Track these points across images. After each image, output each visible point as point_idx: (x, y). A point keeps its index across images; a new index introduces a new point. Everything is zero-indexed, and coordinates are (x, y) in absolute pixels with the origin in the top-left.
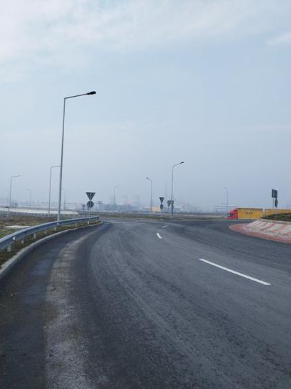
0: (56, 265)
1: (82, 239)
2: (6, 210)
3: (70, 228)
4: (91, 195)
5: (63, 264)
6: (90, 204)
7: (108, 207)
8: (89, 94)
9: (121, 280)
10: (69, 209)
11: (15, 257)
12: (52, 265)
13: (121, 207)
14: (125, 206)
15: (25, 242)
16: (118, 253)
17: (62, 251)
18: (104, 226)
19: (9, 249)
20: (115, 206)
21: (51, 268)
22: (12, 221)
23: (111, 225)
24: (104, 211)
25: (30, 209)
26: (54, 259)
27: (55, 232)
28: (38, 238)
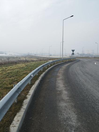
0: (60, 69)
1: (69, 64)
2: (48, 57)
3: (66, 61)
4: (73, 51)
5: (62, 69)
6: (73, 54)
7: (81, 55)
8: (71, 17)
9: (76, 73)
10: (67, 56)
11: (51, 67)
12: (59, 69)
13: (86, 55)
14: (88, 54)
15: (53, 64)
16: (78, 67)
17: (63, 67)
18: (77, 61)
19: (49, 66)
20: (84, 54)
21: (59, 70)
22: (50, 60)
23: (80, 60)
24: (79, 56)
25: (55, 56)
26: (60, 68)
27: (61, 62)
28: (56, 64)
